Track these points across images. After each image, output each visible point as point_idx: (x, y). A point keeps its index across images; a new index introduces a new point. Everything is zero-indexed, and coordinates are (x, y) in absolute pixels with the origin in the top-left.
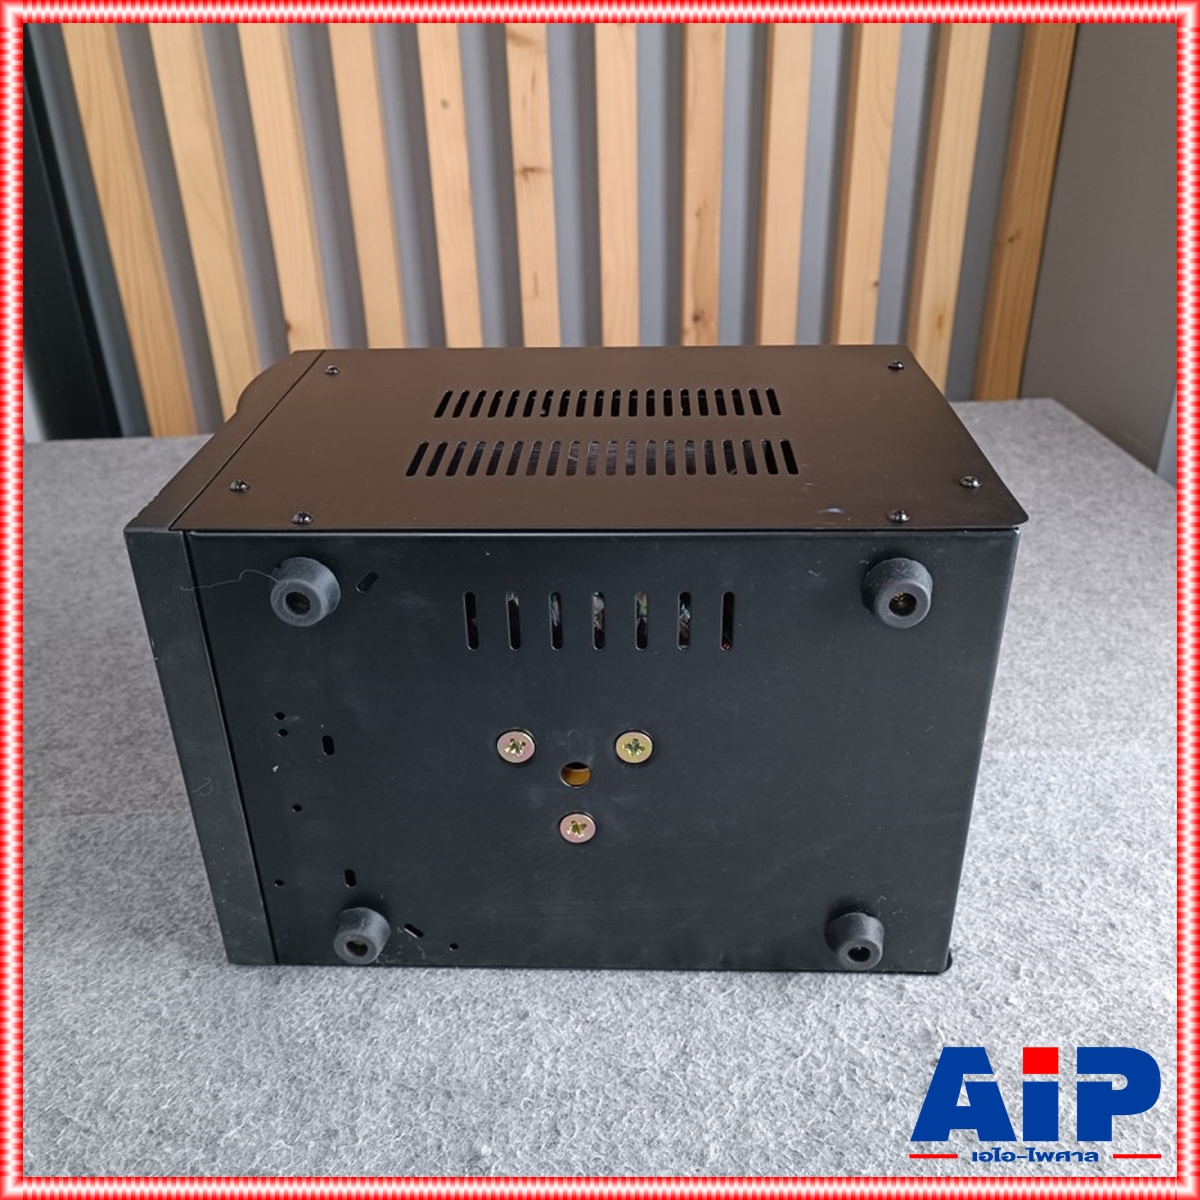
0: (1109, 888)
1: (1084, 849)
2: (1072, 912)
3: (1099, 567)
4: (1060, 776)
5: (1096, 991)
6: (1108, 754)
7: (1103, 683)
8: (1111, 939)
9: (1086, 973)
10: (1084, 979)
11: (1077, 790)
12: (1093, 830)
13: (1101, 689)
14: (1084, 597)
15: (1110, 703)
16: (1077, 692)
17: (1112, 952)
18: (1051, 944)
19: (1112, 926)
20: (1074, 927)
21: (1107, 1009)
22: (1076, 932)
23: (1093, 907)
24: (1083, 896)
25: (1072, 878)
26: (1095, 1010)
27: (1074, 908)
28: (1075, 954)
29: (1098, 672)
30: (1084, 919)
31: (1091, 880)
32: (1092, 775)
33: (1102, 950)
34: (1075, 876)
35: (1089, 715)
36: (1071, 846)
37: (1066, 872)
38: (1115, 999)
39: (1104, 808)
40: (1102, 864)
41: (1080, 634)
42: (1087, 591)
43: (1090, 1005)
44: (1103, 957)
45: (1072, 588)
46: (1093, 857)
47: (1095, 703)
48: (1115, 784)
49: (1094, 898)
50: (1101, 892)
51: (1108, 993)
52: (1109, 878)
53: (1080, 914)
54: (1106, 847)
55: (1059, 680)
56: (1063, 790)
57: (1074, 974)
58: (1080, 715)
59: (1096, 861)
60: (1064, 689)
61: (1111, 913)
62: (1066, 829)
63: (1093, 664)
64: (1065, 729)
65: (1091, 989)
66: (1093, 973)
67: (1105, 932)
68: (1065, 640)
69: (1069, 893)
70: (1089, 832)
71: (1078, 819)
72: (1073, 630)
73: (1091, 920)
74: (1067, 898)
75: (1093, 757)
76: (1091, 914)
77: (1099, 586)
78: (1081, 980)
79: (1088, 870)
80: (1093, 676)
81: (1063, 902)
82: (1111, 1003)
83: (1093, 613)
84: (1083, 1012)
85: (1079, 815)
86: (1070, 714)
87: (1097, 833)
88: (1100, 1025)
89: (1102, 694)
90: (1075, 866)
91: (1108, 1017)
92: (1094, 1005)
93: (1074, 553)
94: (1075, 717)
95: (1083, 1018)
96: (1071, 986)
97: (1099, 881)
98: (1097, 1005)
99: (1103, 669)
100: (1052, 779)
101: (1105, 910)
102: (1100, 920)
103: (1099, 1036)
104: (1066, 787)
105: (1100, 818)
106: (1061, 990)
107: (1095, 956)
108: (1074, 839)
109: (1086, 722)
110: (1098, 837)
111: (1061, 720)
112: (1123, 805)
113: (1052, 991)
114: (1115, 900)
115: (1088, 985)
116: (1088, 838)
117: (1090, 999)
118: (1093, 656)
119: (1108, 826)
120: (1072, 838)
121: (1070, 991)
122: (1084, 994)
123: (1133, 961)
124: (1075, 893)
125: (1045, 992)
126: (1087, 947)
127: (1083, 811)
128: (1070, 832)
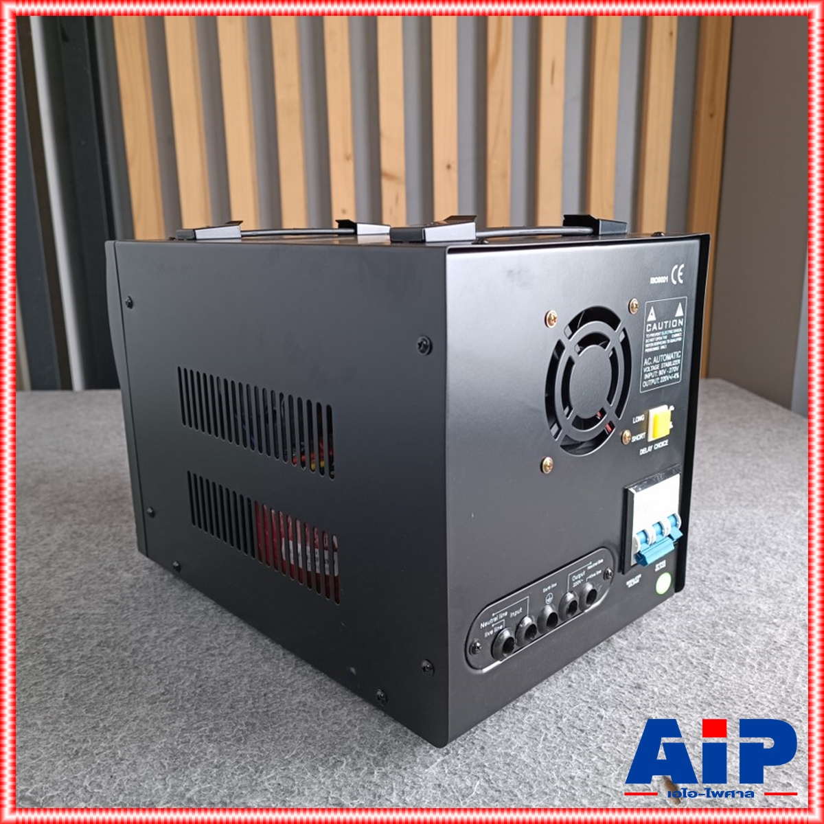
1: (714, 549)
2: (703, 573)
3: (741, 442)
4: (703, 520)
7: (737, 487)
9: (707, 597)
11: (713, 526)
13: (735, 489)
14: (730, 454)
15: (740, 495)
16: (719, 491)
17: (727, 589)
19: (729, 579)
20: (703, 578)
21: (719, 612)
22: (704, 581)
23: (717, 571)
24: (710, 567)
27: (703, 571)
29: (734, 483)
30: (710, 575)
31: (717, 561)
32: (724, 520)
35: (726, 499)
37: (701, 557)
38: (725, 608)
40: (725, 554)
41: (725, 468)
42: (732, 452)
45: (722, 451)
47: (730, 494)
49: (717, 568)
50: (723, 565)
51: (722, 605)
52: (729, 560)
54: (729, 548)
57: (700, 597)
58: (720, 499)
59: (721, 553)
61: (727, 573)
62: (704, 540)
63: (732, 479)
65: (711, 603)
66: (713, 596)
67: (723, 581)
69: (701, 566)
72: (721, 467)
73: (714, 576)
74: (700, 567)
76: (714, 573)
77: (740, 450)
79: (716, 557)
80: (731, 484)
81: (697, 569)
82: (723, 608)
83: (735, 460)
84: (704, 612)
85: (712, 535)
86: (714, 499)
87: (724, 543)
88: (714, 617)
89: (735, 492)
90: (707, 555)
91: (720, 614)
92: (711, 609)
94: (717, 499)
96: (697, 601)
97: (722, 561)
98: (714, 609)
99: (738, 481)
100: (698, 521)
101: (724, 572)
102: (720, 576)
103: (713, 621)
104: (706, 524)
105: (727, 537)
106: (690, 603)
107: (715, 590)
109: (723, 502)
110: (724, 545)
111: (708, 501)
112: (742, 532)
113: (684, 603)
114: (731, 568)
115: (708, 601)
116: (718, 544)
117: (708, 607)
118: (732, 476)
119: (731, 540)
120: (707, 544)
121: (696, 604)
122: (705, 605)
123: (740, 593)
124: (705, 565)
125: (679, 603)
126: (710, 586)
127: (716, 533)
128: (706, 542)
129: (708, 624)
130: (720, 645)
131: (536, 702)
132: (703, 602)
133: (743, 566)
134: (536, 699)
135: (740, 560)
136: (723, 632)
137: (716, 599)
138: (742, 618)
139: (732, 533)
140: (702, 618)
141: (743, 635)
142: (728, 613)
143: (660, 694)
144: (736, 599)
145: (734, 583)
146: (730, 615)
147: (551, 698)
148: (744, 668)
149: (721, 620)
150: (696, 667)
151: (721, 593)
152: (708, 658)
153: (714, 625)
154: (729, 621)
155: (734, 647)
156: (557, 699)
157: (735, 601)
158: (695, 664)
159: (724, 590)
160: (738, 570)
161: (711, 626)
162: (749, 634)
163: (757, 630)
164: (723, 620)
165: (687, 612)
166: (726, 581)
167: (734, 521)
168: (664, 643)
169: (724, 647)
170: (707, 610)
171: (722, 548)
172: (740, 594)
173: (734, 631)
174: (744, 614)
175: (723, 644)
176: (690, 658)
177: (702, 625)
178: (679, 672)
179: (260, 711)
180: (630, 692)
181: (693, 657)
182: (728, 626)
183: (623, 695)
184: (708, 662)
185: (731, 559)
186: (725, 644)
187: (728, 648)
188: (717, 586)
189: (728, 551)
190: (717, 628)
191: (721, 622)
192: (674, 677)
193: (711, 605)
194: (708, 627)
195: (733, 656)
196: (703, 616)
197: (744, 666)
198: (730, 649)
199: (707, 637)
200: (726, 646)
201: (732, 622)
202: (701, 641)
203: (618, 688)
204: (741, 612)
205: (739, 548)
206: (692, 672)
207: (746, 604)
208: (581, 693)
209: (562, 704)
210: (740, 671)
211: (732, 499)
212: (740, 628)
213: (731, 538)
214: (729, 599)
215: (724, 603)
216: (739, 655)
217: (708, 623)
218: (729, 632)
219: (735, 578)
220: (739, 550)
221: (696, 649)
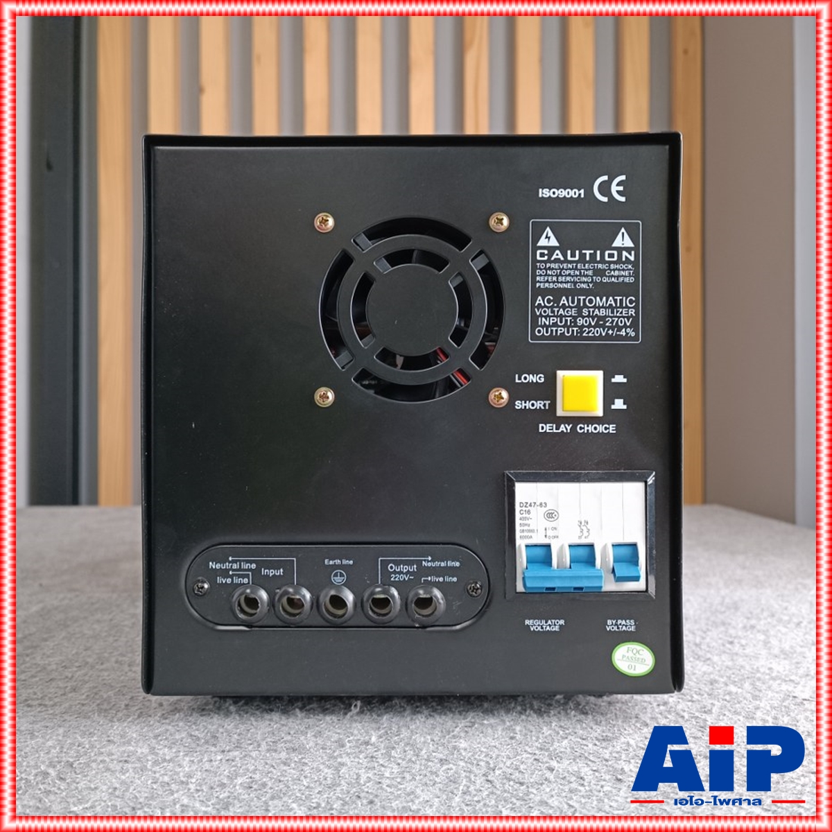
130: (721, 700)
131: (461, 754)
132: (698, 662)
134: (462, 751)
136: (724, 689)
138: (749, 676)
139: (733, 607)
141: (751, 692)
142: (731, 672)
143: (637, 746)
146: (733, 674)
149: (722, 678)
153: (713, 682)
161: (709, 684)
162: (760, 691)
163: (769, 687)
164: (725, 678)
169: (726, 702)
172: (746, 656)
173: (739, 688)
174: (752, 673)
175: (724, 700)
176: (680, 712)
180: (596, 745)
181: (684, 711)
182: (732, 683)
183: (585, 748)
184: (704, 716)
186: (728, 699)
187: (731, 703)
190: (716, 685)
194: (705, 684)
198: (735, 704)
200: (729, 702)
203: (579, 740)
204: (748, 671)
207: (754, 665)
216: (747, 709)
218: (733, 689)
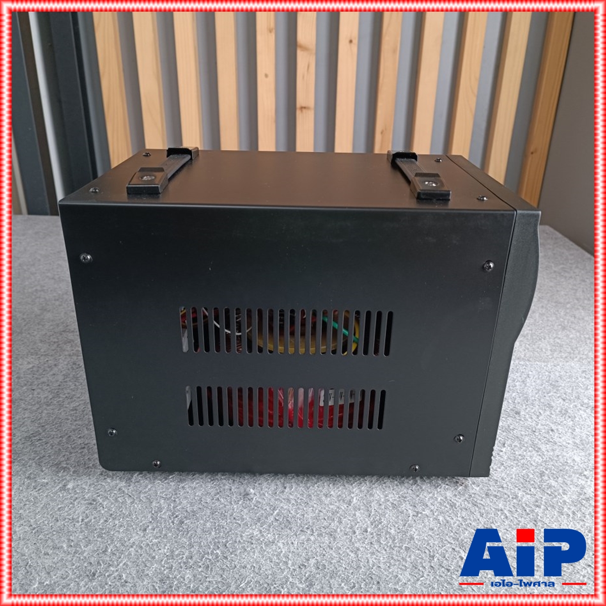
0: (553, 416)
1: (542, 400)
2: (534, 424)
3: (563, 293)
4: (534, 372)
5: (541, 454)
6: (558, 365)
7: (559, 338)
8: (551, 435)
9: (537, 447)
10: (536, 449)
11: (542, 378)
12: (548, 393)
13: (558, 341)
14: (554, 304)
15: (561, 346)
16: (546, 341)
17: (551, 440)
18: (522, 435)
19: (552, 430)
20: (534, 430)
21: (546, 461)
22: (535, 432)
23: (544, 422)
24: (539, 418)
25: (535, 411)
26: (540, 461)
27: (534, 422)
28: (533, 439)
29: (557, 334)
30: (539, 426)
31: (544, 412)
32: (550, 372)
33: (546, 439)
34: (537, 410)
35: (551, 350)
36: (536, 399)
37: (532, 409)
38: (550, 458)
39: (554, 385)
40: (550, 407)
41: (550, 319)
42: (556, 302)
43: (538, 459)
44: (547, 442)
45: (548, 301)
46: (546, 403)
47: (554, 346)
48: (560, 377)
49: (544, 419)
50: (548, 417)
51: (547, 455)
52: (553, 412)
53: (537, 425)
54: (553, 400)
55: (538, 336)
56: (535, 378)
57: (532, 447)
58: (547, 350)
59: (547, 405)
60: (540, 339)
62: (534, 392)
63: (555, 330)
64: (538, 355)
65: (539, 453)
66: (541, 447)
67: (548, 432)
68: (542, 320)
69: (533, 417)
70: (545, 394)
71: (541, 389)
72: (547, 317)
73: (542, 427)
74: (531, 418)
75: (551, 366)
76: (542, 425)
77: (562, 301)
78: (535, 449)
79: (543, 408)
80: (555, 335)
81: (530, 420)
82: (548, 459)
83: (558, 311)
84: (534, 462)
85: (541, 387)
86: (541, 349)
87: (549, 395)
88: (541, 467)
89: (558, 343)
90: (537, 407)
91: (546, 464)
92: (540, 459)
93: (551, 287)
94: (544, 350)
95: (534, 464)
96: (530, 451)
97: (548, 413)
98: (541, 459)
99: (560, 333)
100: (530, 373)
101: (550, 424)
102: (546, 428)
103: (541, 471)
104: (537, 376)
105: (551, 389)
106: (525, 453)
107: (542, 441)
108: (538, 396)
109: (549, 353)
110: (550, 396)
111: (537, 351)
112: (563, 385)
113: (520, 453)
114: (555, 420)
115: (537, 451)
116: (545, 396)
117: (538, 457)
118: (556, 328)
119: (555, 392)
120: (537, 396)
121: (529, 453)
122: (535, 455)
123: (561, 444)
124: (536, 417)
125: (517, 453)
126: (539, 437)
127: (544, 386)
128: (536, 394)
129: (537, 474)
130: (546, 494)
132: (534, 452)
133: (562, 419)
135: (561, 412)
136: (548, 482)
137: (543, 450)
138: (561, 468)
139: (555, 386)
140: (533, 467)
141: (562, 485)
142: (552, 463)
144: (558, 450)
145: (557, 435)
146: (553, 465)
147: (426, 538)
148: (563, 517)
149: (547, 470)
150: (528, 514)
151: (547, 444)
152: (537, 506)
153: (542, 474)
154: (552, 472)
155: (556, 496)
156: (430, 540)
157: (557, 453)
158: (527, 511)
159: (549, 441)
160: (559, 423)
161: (539, 476)
162: (567, 484)
163: (572, 481)
164: (549, 470)
165: (522, 461)
166: (551, 433)
167: (557, 374)
168: (505, 491)
169: (548, 496)
170: (537, 460)
171: (548, 400)
172: (561, 446)
173: (556, 481)
174: (563, 465)
175: (548, 494)
176: (524, 505)
177: (533, 475)
178: (516, 518)
179: (220, 540)
181: (526, 505)
182: (552, 476)
184: (537, 510)
185: (554, 411)
186: (550, 493)
187: (551, 497)
188: (544, 437)
189: (553, 404)
190: (543, 477)
191: (547, 472)
192: (513, 523)
193: (540, 455)
194: (537, 476)
195: (555, 505)
196: (533, 466)
197: (563, 515)
198: (553, 498)
199: (536, 486)
200: (550, 495)
201: (555, 472)
202: (532, 490)
204: (561, 463)
205: (561, 400)
206: (526, 518)
207: (565, 456)
208: (447, 535)
209: (434, 544)
210: (560, 519)
211: (555, 351)
212: (560, 478)
213: (555, 391)
214: (553, 450)
215: (549, 454)
216: (559, 504)
217: (538, 472)
218: (553, 483)
219: (557, 430)
220: (560, 403)
221: (529, 496)
